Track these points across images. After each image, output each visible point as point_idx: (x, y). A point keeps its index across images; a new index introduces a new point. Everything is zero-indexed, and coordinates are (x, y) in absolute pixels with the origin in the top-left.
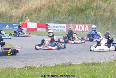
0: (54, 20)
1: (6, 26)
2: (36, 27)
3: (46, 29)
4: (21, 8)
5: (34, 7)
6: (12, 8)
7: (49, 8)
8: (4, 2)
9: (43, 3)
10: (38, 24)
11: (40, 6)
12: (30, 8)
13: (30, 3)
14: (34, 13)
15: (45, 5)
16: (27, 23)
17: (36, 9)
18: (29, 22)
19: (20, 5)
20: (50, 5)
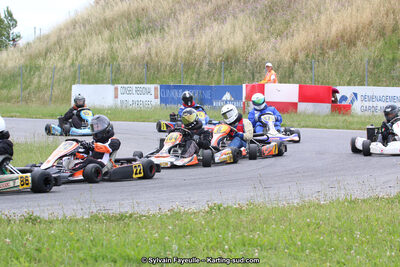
0: (394, 74)
1: (224, 98)
2: (296, 100)
3: (329, 105)
4: (293, 36)
5: (334, 30)
6: (265, 34)
7: (382, 33)
8: (241, 16)
9: (366, 16)
10: (300, 87)
11: (354, 26)
12: (321, 35)
13: (323, 18)
14: (331, 53)
15: (371, 22)
16: (263, 85)
17: (342, 37)
18: (274, 82)
19: (294, 25)
20: (389, 23)
